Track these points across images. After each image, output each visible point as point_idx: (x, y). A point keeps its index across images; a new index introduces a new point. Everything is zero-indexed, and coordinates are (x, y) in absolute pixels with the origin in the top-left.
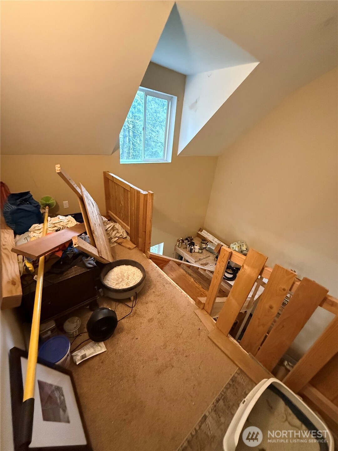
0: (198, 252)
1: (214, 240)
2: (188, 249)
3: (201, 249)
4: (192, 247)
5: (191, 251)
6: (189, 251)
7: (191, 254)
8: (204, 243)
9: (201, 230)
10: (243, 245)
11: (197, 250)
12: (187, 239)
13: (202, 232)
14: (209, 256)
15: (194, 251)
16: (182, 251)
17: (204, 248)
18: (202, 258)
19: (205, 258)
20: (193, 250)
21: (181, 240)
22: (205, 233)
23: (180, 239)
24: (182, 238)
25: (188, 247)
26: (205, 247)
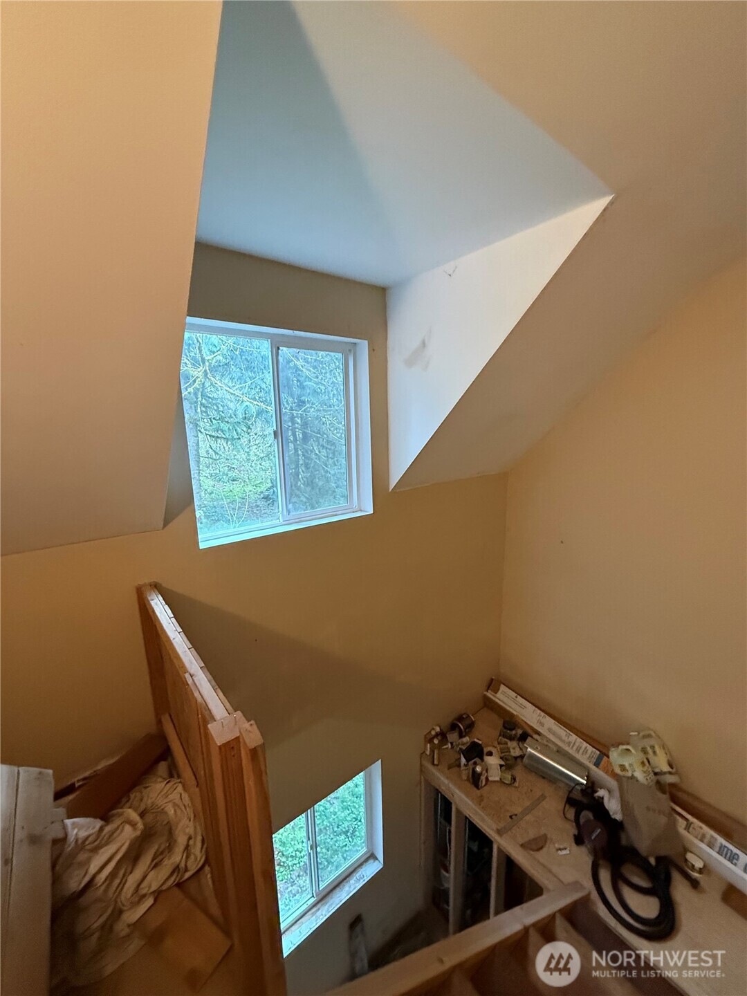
0: (501, 781)
1: (542, 724)
2: (465, 774)
3: (509, 764)
4: (475, 764)
5: (475, 779)
6: (468, 780)
7: (478, 792)
8: (511, 739)
9: (493, 684)
10: (653, 747)
11: (495, 775)
12: (453, 727)
13: (499, 695)
14: (543, 797)
15: (487, 779)
16: (446, 781)
17: (516, 758)
18: (517, 810)
19: (527, 811)
20: (483, 778)
21: (437, 735)
22: (508, 696)
23: (433, 733)
24: (438, 729)
25: (463, 768)
26: (517, 753)
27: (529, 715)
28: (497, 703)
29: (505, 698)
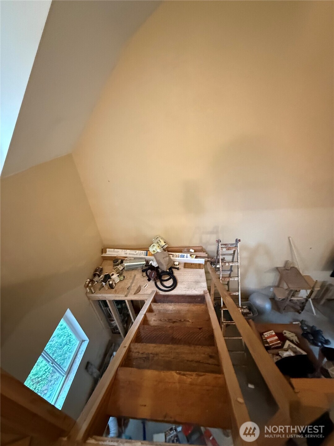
0: (120, 281)
2: (106, 288)
3: (120, 274)
4: (109, 282)
5: (111, 287)
8: (118, 265)
11: (117, 280)
12: (95, 275)
13: (108, 253)
14: (135, 276)
15: (115, 283)
17: (122, 270)
18: (129, 285)
19: (132, 283)
21: (89, 282)
27: (121, 253)
28: (107, 257)
29: (111, 253)
